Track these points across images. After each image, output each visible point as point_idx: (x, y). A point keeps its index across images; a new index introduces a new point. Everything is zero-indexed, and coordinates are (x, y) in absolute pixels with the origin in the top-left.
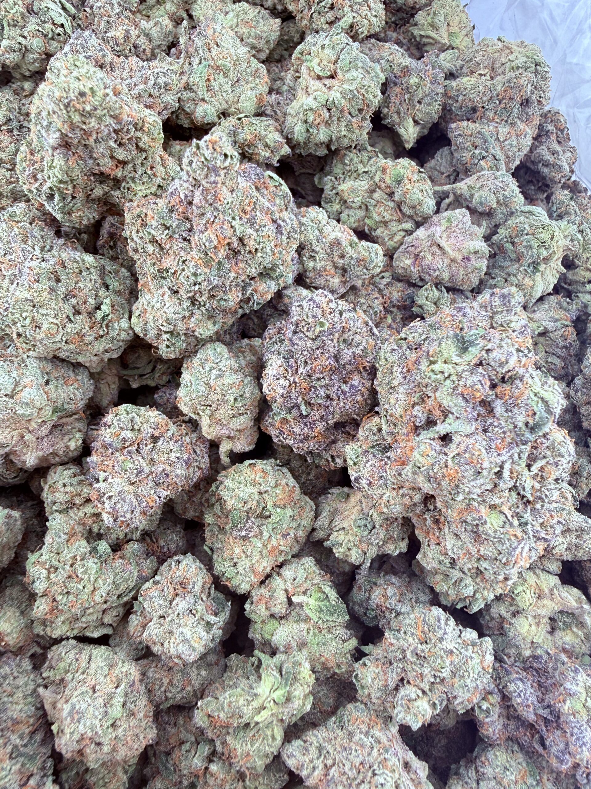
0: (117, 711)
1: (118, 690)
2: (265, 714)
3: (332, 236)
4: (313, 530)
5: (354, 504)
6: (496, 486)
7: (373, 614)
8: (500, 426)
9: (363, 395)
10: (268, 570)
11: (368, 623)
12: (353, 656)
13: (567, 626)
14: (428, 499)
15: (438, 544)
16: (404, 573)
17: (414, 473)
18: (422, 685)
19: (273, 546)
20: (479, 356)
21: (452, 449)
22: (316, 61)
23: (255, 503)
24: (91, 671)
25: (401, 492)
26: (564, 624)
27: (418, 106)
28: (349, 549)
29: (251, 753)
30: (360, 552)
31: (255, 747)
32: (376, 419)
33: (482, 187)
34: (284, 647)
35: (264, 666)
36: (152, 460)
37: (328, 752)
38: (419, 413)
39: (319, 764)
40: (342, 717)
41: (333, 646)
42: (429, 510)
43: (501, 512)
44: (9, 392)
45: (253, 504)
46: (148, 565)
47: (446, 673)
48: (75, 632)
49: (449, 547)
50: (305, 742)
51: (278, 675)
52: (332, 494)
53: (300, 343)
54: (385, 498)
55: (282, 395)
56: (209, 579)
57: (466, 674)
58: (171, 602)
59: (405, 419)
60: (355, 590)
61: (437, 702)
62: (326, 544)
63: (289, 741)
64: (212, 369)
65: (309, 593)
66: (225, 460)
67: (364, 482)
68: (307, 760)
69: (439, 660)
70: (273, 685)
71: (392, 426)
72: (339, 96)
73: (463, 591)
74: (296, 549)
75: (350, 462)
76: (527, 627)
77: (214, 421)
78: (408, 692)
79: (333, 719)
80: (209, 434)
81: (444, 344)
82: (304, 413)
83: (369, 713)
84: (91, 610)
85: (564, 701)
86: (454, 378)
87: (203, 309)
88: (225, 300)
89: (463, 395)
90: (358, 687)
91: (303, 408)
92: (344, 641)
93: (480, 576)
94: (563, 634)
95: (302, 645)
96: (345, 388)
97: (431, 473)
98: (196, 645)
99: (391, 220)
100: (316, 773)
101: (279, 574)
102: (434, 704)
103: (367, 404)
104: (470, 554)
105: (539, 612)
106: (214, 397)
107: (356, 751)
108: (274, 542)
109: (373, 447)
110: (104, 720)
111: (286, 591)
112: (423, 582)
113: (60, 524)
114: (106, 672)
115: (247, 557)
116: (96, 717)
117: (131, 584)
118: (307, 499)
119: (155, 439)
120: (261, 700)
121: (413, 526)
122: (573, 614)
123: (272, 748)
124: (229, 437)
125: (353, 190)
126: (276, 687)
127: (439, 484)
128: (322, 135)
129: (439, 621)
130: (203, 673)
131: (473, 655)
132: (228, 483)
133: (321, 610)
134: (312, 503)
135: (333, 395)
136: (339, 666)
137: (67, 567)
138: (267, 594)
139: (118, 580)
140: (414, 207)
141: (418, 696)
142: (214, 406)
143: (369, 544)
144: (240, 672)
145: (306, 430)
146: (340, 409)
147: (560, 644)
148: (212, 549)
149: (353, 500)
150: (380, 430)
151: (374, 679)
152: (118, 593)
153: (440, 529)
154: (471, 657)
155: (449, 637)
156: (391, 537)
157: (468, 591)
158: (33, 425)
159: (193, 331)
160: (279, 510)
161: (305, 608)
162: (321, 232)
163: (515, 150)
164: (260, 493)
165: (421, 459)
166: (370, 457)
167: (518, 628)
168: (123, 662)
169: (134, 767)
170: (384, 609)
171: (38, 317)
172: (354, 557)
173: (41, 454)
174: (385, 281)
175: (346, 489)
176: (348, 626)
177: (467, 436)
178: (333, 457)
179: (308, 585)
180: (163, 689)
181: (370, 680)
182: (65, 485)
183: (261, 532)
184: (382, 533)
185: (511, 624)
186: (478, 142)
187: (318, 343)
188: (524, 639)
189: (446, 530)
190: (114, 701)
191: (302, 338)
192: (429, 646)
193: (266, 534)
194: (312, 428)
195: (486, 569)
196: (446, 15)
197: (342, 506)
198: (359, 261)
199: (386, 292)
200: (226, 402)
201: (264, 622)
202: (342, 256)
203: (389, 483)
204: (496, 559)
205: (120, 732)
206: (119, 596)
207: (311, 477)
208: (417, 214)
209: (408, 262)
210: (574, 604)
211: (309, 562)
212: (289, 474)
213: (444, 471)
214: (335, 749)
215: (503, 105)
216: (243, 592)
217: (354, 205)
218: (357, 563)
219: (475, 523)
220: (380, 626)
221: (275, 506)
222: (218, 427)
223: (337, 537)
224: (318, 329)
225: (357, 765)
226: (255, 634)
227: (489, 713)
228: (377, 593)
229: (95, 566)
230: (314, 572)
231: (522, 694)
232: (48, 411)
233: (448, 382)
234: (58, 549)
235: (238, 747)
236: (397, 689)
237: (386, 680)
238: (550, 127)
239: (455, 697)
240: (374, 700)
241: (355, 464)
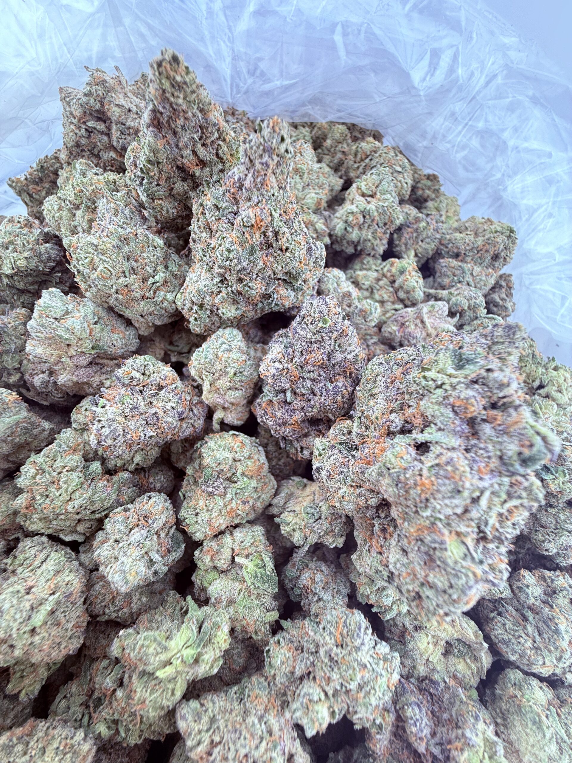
0: (38, 619)
1: (51, 598)
2: (169, 671)
3: (346, 290)
4: (270, 505)
5: (308, 493)
6: (466, 511)
7: (299, 592)
8: (485, 449)
9: (343, 398)
10: (223, 527)
11: (292, 597)
12: (271, 626)
13: (461, 655)
14: (384, 505)
15: (380, 553)
16: (332, 563)
17: (380, 474)
18: (327, 689)
19: (232, 508)
20: (478, 372)
21: (429, 460)
22: (365, 183)
23: (228, 467)
24: (39, 572)
25: (358, 491)
26: (459, 651)
27: (420, 243)
28: (294, 530)
29: (147, 702)
30: (303, 536)
31: (152, 697)
32: (349, 422)
33: (458, 294)
34: (216, 599)
35: (189, 615)
36: (151, 403)
37: (218, 728)
38: (397, 421)
39: (206, 738)
40: (244, 689)
41: (257, 613)
42: (379, 517)
43: (463, 543)
44: (58, 316)
45: (225, 467)
46: (127, 492)
47: (353, 686)
48: (50, 531)
49: (392, 560)
50: (202, 705)
51: (195, 631)
52: (293, 481)
53: (302, 333)
54: (340, 492)
55: (274, 376)
56: (172, 520)
57: (372, 692)
58: (131, 530)
59: (380, 422)
60: (289, 565)
61: (337, 710)
62: (277, 520)
63: (188, 700)
64: (223, 343)
65: (251, 557)
66: (216, 426)
67: (324, 473)
68: (196, 729)
69: (351, 672)
70: (188, 640)
71: (363, 429)
72: (374, 208)
73: (384, 600)
74: (252, 517)
75: (316, 453)
76: (426, 644)
77: (213, 389)
78: (311, 691)
79: (236, 688)
80: (207, 399)
81: (441, 355)
82: (288, 400)
83: (270, 692)
84: (63, 517)
85: (462, 750)
86: (447, 387)
87: (229, 289)
88: (249, 287)
89: (453, 407)
90: (266, 663)
91: (289, 394)
92: (268, 611)
93: (418, 601)
94: (457, 661)
95: (231, 602)
96: (330, 387)
97: (402, 478)
98: (131, 578)
99: (388, 301)
100: (200, 749)
101: (231, 534)
102: (333, 713)
103: (344, 407)
104: (415, 575)
105: (439, 634)
106: (218, 366)
107: (245, 739)
108: (234, 505)
109: (340, 444)
110: (24, 624)
111: (233, 550)
112: (347, 575)
113: (68, 438)
114: (50, 577)
115: (208, 510)
116: (15, 620)
117: (106, 505)
118: (272, 478)
119: (160, 388)
120: (170, 655)
121: (353, 526)
122: (469, 646)
123: (169, 703)
124: (224, 408)
125: (366, 276)
126: (188, 644)
127: (407, 492)
128: (354, 235)
129: (359, 629)
130: (144, 599)
131: (383, 673)
132: (211, 444)
133: (256, 576)
134: (275, 483)
135: (317, 391)
136: (256, 633)
137: (55, 474)
138: (216, 548)
139: (95, 498)
140: (408, 292)
141: (320, 700)
142: (217, 375)
143: (312, 531)
144: (170, 610)
145: (286, 416)
146: (320, 403)
147: (453, 670)
148: (184, 496)
149: (308, 490)
150: (350, 433)
151: (283, 663)
152: (92, 508)
153: (385, 538)
154: (381, 675)
155: (365, 648)
156: (332, 531)
157: (387, 602)
158: (72, 352)
159: (218, 309)
160: (245, 479)
161: (244, 570)
162: (338, 285)
163: (482, 283)
164: (235, 460)
165: (393, 460)
166: (336, 451)
167: (418, 643)
168: (70, 572)
169: (59, 665)
170: (309, 591)
171: (96, 260)
172: (297, 538)
173: (75, 379)
174: (372, 341)
175: (305, 480)
176: (275, 597)
177: (448, 449)
178: (302, 448)
179: (251, 550)
180: (103, 604)
181: (279, 662)
182: (86, 410)
183: (226, 493)
184: (325, 525)
185: (412, 637)
186: (458, 272)
187: (318, 336)
188: (421, 655)
189: (393, 542)
190: (42, 608)
191: (304, 329)
192: (344, 652)
193: (229, 496)
194: (291, 416)
195: (428, 597)
196: (447, 204)
197: (298, 492)
198: (361, 311)
199: (372, 348)
200: (226, 373)
201: (206, 571)
202: (349, 306)
203: (349, 479)
204: (445, 592)
205: (37, 639)
206: (93, 512)
207: (280, 463)
208: (408, 299)
209: (395, 328)
210: (473, 637)
211: (259, 531)
212: (263, 453)
213: (418, 478)
214: (226, 726)
215: (479, 255)
216: (197, 540)
217: (364, 287)
218: (297, 545)
219: (433, 545)
220: (302, 604)
221: (243, 474)
222: (216, 395)
223: (287, 517)
224: (321, 324)
225: (242, 755)
226: (196, 578)
227: (381, 730)
228: (307, 575)
229: (77, 480)
230: (260, 541)
231: (418, 724)
232: (88, 344)
233: (439, 391)
234: (54, 457)
235: (139, 690)
236: (301, 679)
237: (294, 667)
238: (503, 284)
239: (356, 712)
240: (277, 683)
241: (320, 455)
